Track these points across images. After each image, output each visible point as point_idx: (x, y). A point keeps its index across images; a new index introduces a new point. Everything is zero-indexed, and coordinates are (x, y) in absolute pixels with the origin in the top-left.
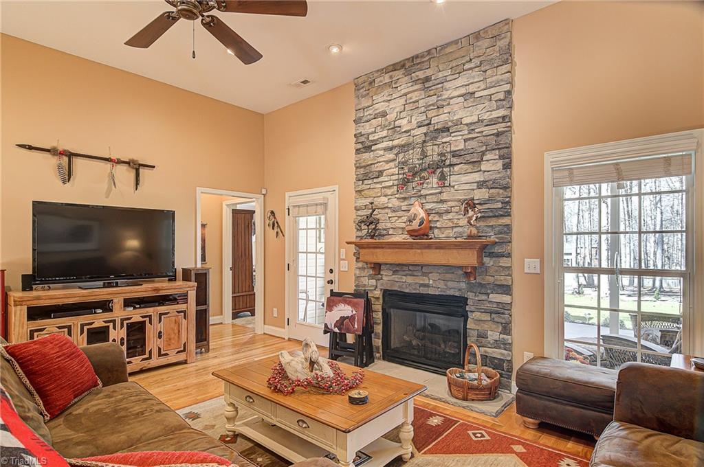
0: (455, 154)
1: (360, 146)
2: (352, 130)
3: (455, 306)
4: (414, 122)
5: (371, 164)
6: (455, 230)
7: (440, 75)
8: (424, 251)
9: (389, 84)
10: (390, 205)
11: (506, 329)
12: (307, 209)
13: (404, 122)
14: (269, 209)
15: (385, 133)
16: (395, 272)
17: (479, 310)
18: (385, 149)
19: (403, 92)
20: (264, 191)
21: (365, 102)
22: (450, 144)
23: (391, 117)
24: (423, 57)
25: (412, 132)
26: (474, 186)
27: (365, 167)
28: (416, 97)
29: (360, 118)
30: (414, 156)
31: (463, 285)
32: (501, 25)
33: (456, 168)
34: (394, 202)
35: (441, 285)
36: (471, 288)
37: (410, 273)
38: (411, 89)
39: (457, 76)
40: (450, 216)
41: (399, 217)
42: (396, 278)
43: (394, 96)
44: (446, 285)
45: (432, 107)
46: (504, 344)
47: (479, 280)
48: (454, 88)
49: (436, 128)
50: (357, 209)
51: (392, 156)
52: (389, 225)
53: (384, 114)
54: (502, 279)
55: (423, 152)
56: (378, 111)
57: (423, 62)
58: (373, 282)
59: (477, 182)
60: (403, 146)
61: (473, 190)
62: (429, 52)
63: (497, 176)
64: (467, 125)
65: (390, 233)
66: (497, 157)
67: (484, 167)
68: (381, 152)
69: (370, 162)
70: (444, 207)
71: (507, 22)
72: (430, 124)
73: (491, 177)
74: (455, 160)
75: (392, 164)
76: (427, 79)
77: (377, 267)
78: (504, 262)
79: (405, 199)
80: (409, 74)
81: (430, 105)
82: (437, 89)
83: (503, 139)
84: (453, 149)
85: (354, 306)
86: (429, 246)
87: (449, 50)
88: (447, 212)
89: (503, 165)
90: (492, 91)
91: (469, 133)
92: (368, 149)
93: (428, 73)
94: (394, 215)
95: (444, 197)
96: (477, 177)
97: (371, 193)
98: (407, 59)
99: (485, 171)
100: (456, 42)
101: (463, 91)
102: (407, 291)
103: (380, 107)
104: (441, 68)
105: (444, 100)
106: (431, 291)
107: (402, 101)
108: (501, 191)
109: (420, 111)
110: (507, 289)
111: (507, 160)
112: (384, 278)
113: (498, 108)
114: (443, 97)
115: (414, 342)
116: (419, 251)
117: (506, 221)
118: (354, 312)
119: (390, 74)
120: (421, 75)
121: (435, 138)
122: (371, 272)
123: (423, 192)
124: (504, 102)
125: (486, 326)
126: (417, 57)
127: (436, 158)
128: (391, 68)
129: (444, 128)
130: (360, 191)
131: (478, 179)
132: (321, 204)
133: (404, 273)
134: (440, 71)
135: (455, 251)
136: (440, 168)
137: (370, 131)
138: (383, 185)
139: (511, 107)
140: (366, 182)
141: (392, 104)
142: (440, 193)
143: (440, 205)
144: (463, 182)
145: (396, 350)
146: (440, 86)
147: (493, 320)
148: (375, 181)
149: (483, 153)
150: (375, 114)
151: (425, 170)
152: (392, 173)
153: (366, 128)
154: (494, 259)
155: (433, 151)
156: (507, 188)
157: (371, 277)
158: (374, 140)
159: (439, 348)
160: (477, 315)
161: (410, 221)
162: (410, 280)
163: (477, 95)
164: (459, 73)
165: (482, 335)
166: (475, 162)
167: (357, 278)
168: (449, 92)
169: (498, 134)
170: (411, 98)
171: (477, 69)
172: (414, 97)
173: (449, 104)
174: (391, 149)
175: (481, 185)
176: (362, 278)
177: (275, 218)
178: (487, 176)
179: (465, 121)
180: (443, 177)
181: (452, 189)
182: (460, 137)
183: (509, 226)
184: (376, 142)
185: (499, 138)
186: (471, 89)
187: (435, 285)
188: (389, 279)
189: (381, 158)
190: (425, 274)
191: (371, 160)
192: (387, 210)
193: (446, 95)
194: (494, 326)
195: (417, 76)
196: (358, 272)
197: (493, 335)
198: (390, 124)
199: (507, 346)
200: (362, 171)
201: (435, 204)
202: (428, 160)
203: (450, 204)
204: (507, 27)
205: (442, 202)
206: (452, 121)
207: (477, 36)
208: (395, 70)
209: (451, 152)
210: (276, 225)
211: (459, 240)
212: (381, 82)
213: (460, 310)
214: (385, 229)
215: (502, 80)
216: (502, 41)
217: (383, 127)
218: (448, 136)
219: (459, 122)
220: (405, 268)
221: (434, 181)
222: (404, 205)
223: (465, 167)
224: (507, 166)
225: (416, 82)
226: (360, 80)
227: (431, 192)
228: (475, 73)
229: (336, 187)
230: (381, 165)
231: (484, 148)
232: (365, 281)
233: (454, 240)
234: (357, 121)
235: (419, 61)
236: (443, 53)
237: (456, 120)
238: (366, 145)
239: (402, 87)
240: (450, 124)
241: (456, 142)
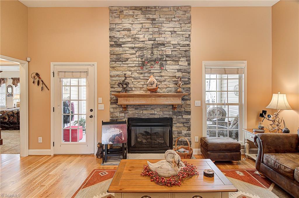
0: (167, 56)
1: (113, 43)
2: (107, 34)
3: (167, 122)
4: (147, 38)
5: (121, 54)
6: (168, 89)
7: (161, 19)
8: (156, 98)
9: (133, 16)
10: (133, 76)
11: (189, 129)
12: (73, 74)
13: (141, 36)
14: (34, 71)
15: (130, 40)
16: (136, 109)
17: (179, 122)
18: (130, 48)
19: (141, 22)
20: (29, 59)
21: (117, 21)
22: (166, 51)
23: (133, 32)
24: (152, 8)
25: (146, 42)
26: (176, 71)
27: (117, 55)
28: (148, 26)
29: (114, 28)
30: (147, 54)
31: (171, 113)
32: (187, 7)
33: (168, 62)
34: (136, 75)
35: (161, 113)
36: (174, 113)
37: (145, 109)
38: (146, 22)
39: (169, 22)
40: (165, 83)
41: (139, 82)
42: (137, 111)
43: (135, 22)
44: (164, 113)
45: (156, 33)
46: (189, 135)
47: (178, 110)
48: (167, 27)
49: (159, 43)
50: (111, 76)
51: (134, 52)
52: (132, 86)
53: (129, 30)
54: (187, 109)
55: (152, 53)
56: (125, 27)
57: (152, 11)
58: (123, 115)
59: (177, 69)
60: (141, 48)
61: (176, 72)
62: (155, 7)
63: (186, 68)
64: (173, 44)
65: (133, 89)
66: (185, 60)
67: (180, 63)
68: (128, 49)
69: (120, 53)
70: (163, 79)
71: (190, 7)
72: (155, 40)
73: (183, 68)
74: (167, 59)
75: (134, 56)
76: (154, 20)
77: (125, 108)
78: (188, 102)
79: (142, 73)
80: (144, 14)
81: (155, 32)
82: (159, 25)
83: (187, 53)
84: (167, 53)
85: (121, 128)
87: (164, 10)
88: (164, 81)
89: (188, 64)
90: (184, 33)
91: (173, 48)
92: (119, 46)
93: (154, 17)
94: (135, 81)
95: (163, 74)
96: (177, 67)
97: (121, 69)
98: (143, 7)
99: (180, 65)
100: (168, 7)
101: (172, 29)
102: (144, 117)
103: (128, 26)
104: (161, 16)
105: (163, 31)
106: (156, 117)
107: (140, 26)
108: (187, 74)
109: (149, 33)
110: (189, 113)
111: (189, 62)
112: (130, 112)
113: (186, 41)
114: (162, 30)
115: (144, 141)
116: (154, 98)
117: (188, 86)
118: (121, 132)
119: (133, 11)
120: (151, 16)
121: (158, 47)
122: (122, 109)
123: (152, 71)
124: (188, 39)
125: (181, 129)
126: (149, 7)
127: (159, 57)
128: (134, 8)
129: (163, 43)
130: (113, 67)
131: (178, 68)
132: (84, 72)
133: (141, 109)
134: (160, 17)
135: (171, 98)
136: (161, 61)
137: (120, 36)
138: (129, 65)
139: (190, 41)
140: (118, 63)
141: (134, 26)
142: (161, 72)
143: (160, 78)
144: (171, 68)
145: (135, 147)
146: (160, 24)
147: (184, 126)
148: (124, 63)
149: (180, 58)
150: (124, 29)
151: (153, 61)
152: (134, 60)
153: (118, 35)
154: (184, 101)
155: (157, 53)
156: (189, 73)
157: (121, 112)
158: (123, 42)
159: (156, 142)
160: (178, 125)
161: (151, 84)
162: (145, 112)
163: (177, 33)
164: (170, 21)
165: (179, 133)
166: (177, 61)
167: (111, 113)
168: (165, 28)
169: (185, 51)
170: (145, 26)
171: (177, 22)
172: (147, 25)
173: (165, 34)
174: (133, 48)
175: (179, 70)
176: (115, 113)
177: (39, 78)
178: (181, 67)
179: (172, 42)
180: (162, 66)
181: (166, 71)
182: (170, 49)
183: (190, 88)
184: (124, 43)
185: (186, 53)
186: (175, 29)
187: (158, 114)
188: (132, 113)
189: (126, 51)
190: (152, 109)
191: (121, 52)
192: (131, 78)
193: (164, 29)
194: (184, 128)
195: (149, 17)
196: (112, 110)
197: (184, 132)
198: (133, 35)
200: (115, 56)
201: (158, 77)
202: (155, 57)
203: (167, 78)
204: (190, 9)
205: (161, 76)
206: (166, 41)
207: (178, 8)
208: (136, 10)
209: (166, 55)
210: (41, 82)
211: (170, 93)
212: (127, 13)
213: (169, 123)
214: (130, 88)
215: (188, 30)
216: (188, 14)
217: (129, 37)
218: (163, 47)
219: (169, 42)
220: (142, 107)
221: (157, 66)
222: (141, 76)
223: (172, 62)
224: (189, 64)
225: (148, 19)
226: (113, 8)
227: (156, 71)
228: (177, 23)
229: (96, 64)
230: (127, 56)
231: (181, 56)
232: (118, 114)
233: (167, 93)
234: (111, 30)
235: (149, 9)
236: (162, 10)
237: (168, 41)
238: (118, 43)
239: (140, 19)
240: (165, 42)
241: (168, 51)
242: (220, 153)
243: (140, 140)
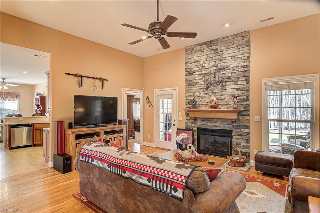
0: (227, 78)
1: (187, 73)
2: (184, 66)
3: (228, 134)
4: (211, 65)
5: (192, 80)
6: (227, 105)
7: (222, 48)
8: (216, 113)
9: (200, 50)
10: (201, 96)
11: (248, 141)
12: (164, 96)
13: (206, 65)
14: (146, 95)
15: (198, 69)
16: (203, 121)
17: (237, 135)
18: (199, 75)
19: (206, 54)
20: (144, 89)
21: (190, 56)
22: (226, 74)
23: (201, 63)
24: (214, 41)
25: (210, 69)
26: (235, 90)
27: (190, 81)
28: (212, 56)
29: (188, 62)
30: (211, 78)
31: (231, 126)
32: (245, 32)
33: (228, 83)
34: (202, 95)
35: (222, 126)
36: (234, 127)
37: (209, 121)
38: (210, 53)
39: (229, 49)
40: (226, 100)
41: (204, 100)
42: (203, 123)
43: (202, 55)
44: (224, 126)
45: (218, 60)
46: (247, 147)
47: (237, 124)
48: (227, 53)
49: (220, 68)
50: (186, 97)
51: (201, 77)
52: (200, 103)
53: (198, 61)
54: (246, 124)
55: (215, 77)
56: (195, 60)
57: (214, 43)
58: (194, 125)
59: (236, 88)
60: (206, 74)
61: (235, 91)
62: (217, 39)
63: (244, 87)
64: (232, 67)
65: (201, 106)
66: (244, 80)
67: (239, 83)
68: (197, 76)
69: (192, 79)
70: (223, 97)
71: (248, 32)
72: (217, 66)
73: (242, 87)
74: (227, 80)
75: (201, 80)
76: (216, 50)
77: (195, 119)
78: (247, 117)
79: (207, 93)
80: (208, 47)
81: (217, 59)
82: (220, 53)
83: (246, 73)
84: (227, 76)
85: (188, 134)
86: (218, 112)
87: (225, 39)
88: (224, 99)
89: (247, 83)
90: (242, 56)
91: (233, 70)
92: (191, 74)
93: (217, 47)
94: (202, 99)
95: (223, 93)
96: (236, 86)
97: (192, 91)
98: (208, 42)
99: (239, 85)
100: (228, 37)
101: (231, 55)
102: (208, 128)
103: (197, 58)
104: (222, 46)
105: (223, 58)
106: (218, 128)
107: (206, 57)
108: (246, 92)
109: (213, 61)
110: (248, 127)
111: (248, 81)
112: (198, 123)
113: (244, 62)
114: (223, 57)
115: (210, 147)
116: (214, 113)
117: (247, 103)
118: (188, 136)
119: (201, 46)
120: (214, 48)
121: (219, 72)
122: (193, 121)
123: (214, 91)
124: (247, 60)
125: (240, 141)
126: (212, 41)
127: (220, 79)
128: (201, 44)
129: (223, 68)
130: (188, 90)
131: (237, 87)
132: (170, 95)
133: (206, 121)
134: (221, 47)
135: (228, 113)
136: (221, 83)
137: (192, 67)
138: (198, 88)
139: (249, 62)
140: (190, 87)
141: (202, 58)
142: (222, 92)
143: (222, 96)
144: (231, 88)
145: (203, 150)
146: (221, 52)
147: (243, 138)
148: (194, 86)
149: (239, 78)
150: (194, 61)
151: (215, 83)
152: (201, 84)
153: (190, 66)
154: (243, 116)
155: (219, 77)
156: (248, 91)
157: (192, 123)
158: (194, 71)
159: (220, 149)
160: (236, 137)
161: (211, 102)
162: (209, 124)
163: (236, 57)
164: (229, 48)
165: (238, 144)
166: (235, 81)
167: (186, 123)
168: (225, 55)
169: (244, 72)
170: (209, 56)
171: (236, 48)
172: (211, 56)
173: (225, 59)
174: (201, 75)
175: (238, 89)
176: (188, 123)
177: (149, 99)
178: (240, 86)
179: (231, 66)
180: (223, 86)
181: (226, 90)
182: (230, 72)
183: (248, 105)
184: (194, 72)
185: (245, 73)
186: (234, 54)
187: (219, 126)
188: (200, 124)
189: (196, 77)
190: (215, 122)
191: (193, 78)
192: (199, 98)
193: (224, 56)
194: (243, 140)
195: (212, 48)
196: (187, 121)
197: (243, 144)
198: (200, 65)
199: (248, 147)
200: (188, 82)
201: (219, 96)
202: (217, 79)
203: (226, 96)
204: (248, 33)
205: (222, 95)
206: (226, 66)
207: (236, 35)
208: (203, 45)
209: (226, 77)
210: (149, 102)
211: (229, 109)
212: (196, 49)
213: (229, 135)
214: (199, 105)
215: (246, 52)
216: (246, 38)
217: (198, 66)
218: (224, 71)
219: (229, 66)
220: (207, 120)
221: (219, 87)
222: (207, 96)
223: (232, 83)
224: (248, 83)
225: (212, 50)
226: (188, 48)
227: (218, 91)
228: (236, 49)
229: (177, 88)
230: (197, 81)
231: (239, 76)
232: (190, 124)
233: (227, 109)
234: (186, 63)
235: (213, 42)
236: (223, 40)
237: (228, 65)
238: (190, 73)
239: (206, 52)
240: (226, 67)
241: (228, 73)
242: (266, 166)
243: (207, 146)
